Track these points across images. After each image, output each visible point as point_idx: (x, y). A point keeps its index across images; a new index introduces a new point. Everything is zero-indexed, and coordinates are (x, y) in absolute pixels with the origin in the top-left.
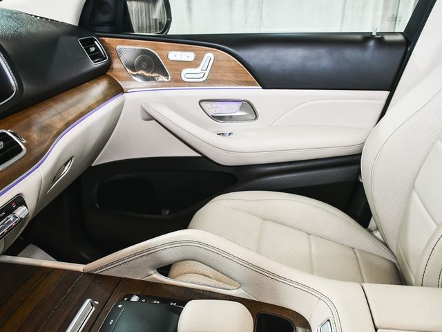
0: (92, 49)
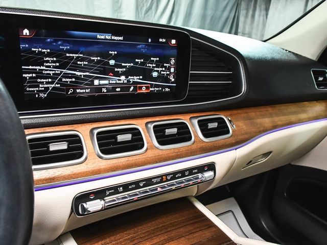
0: (321, 79)
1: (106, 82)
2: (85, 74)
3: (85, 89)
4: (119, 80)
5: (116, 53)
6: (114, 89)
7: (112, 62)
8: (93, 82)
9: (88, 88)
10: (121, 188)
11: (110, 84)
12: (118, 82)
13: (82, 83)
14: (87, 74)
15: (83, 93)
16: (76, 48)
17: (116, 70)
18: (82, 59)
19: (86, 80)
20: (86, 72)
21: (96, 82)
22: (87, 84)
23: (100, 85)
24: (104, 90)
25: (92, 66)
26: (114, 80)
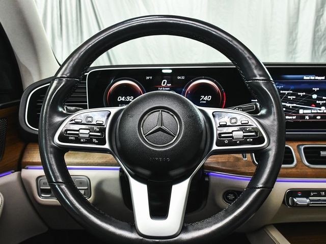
1: (309, 111)
2: (293, 105)
3: (292, 116)
4: (319, 110)
5: (318, 89)
6: (315, 117)
7: (315, 96)
8: (298, 111)
9: (294, 116)
10: (323, 193)
11: (312, 113)
12: (319, 111)
13: (290, 112)
14: (295, 105)
15: (290, 119)
16: (287, 87)
17: (317, 102)
18: (292, 95)
19: (293, 110)
20: (294, 103)
21: (301, 111)
22: (293, 113)
23: (304, 113)
24: (307, 118)
25: (299, 99)
26: (315, 110)
